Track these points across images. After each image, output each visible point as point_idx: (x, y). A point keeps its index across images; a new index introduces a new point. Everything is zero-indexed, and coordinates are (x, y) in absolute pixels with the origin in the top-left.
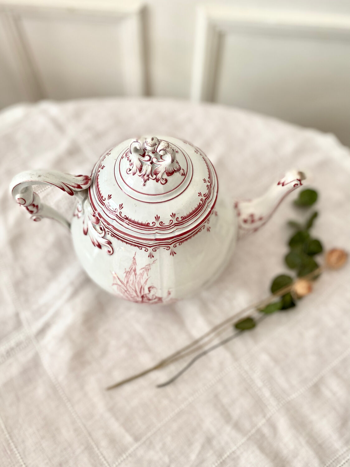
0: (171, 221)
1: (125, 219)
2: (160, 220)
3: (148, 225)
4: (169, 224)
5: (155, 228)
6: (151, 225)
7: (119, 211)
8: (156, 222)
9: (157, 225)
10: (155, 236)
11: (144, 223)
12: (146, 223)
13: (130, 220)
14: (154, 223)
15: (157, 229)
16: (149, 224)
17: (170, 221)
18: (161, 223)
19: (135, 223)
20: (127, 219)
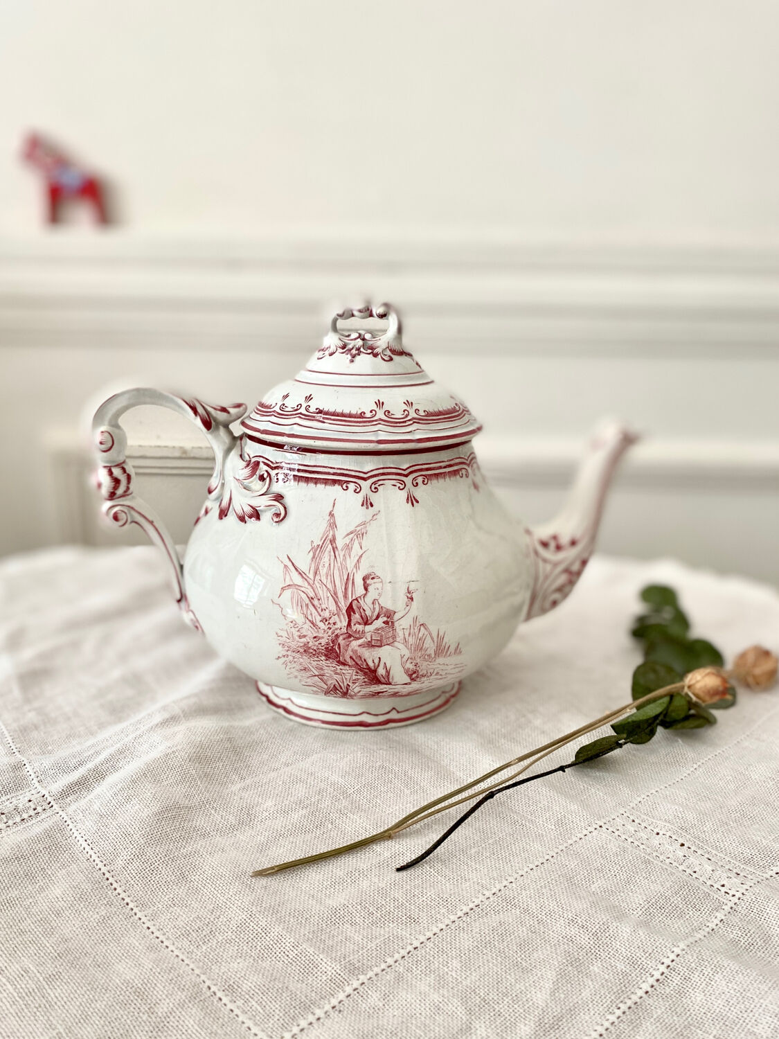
0: (406, 412)
1: (317, 413)
2: (386, 407)
3: (362, 415)
4: (403, 416)
5: (376, 421)
6: (368, 415)
7: (304, 405)
8: (377, 410)
9: (380, 415)
10: (377, 435)
11: (354, 412)
12: (359, 412)
13: (327, 413)
14: (374, 412)
15: (380, 424)
16: (364, 413)
17: (404, 411)
18: (386, 413)
19: (338, 416)
20: (320, 412)
